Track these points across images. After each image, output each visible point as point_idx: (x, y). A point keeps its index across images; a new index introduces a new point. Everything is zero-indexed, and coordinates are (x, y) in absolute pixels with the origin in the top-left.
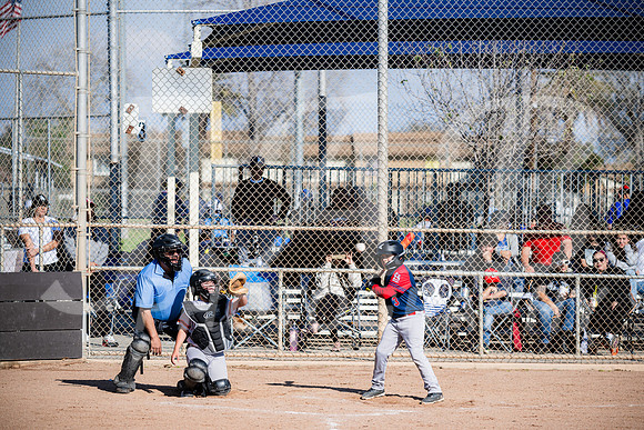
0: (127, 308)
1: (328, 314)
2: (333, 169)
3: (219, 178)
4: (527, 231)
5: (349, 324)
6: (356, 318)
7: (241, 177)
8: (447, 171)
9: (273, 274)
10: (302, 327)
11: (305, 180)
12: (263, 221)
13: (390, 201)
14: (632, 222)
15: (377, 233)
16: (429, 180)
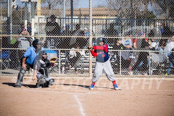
0: (12, 61)
1: (74, 63)
2: (75, 19)
3: (40, 22)
4: (134, 38)
5: (80, 66)
6: (82, 64)
7: (47, 21)
8: (110, 19)
9: (57, 51)
10: (66, 67)
11: (67, 22)
12: (54, 34)
13: (93, 28)
14: (166, 35)
15: (89, 38)
16: (104, 22)
